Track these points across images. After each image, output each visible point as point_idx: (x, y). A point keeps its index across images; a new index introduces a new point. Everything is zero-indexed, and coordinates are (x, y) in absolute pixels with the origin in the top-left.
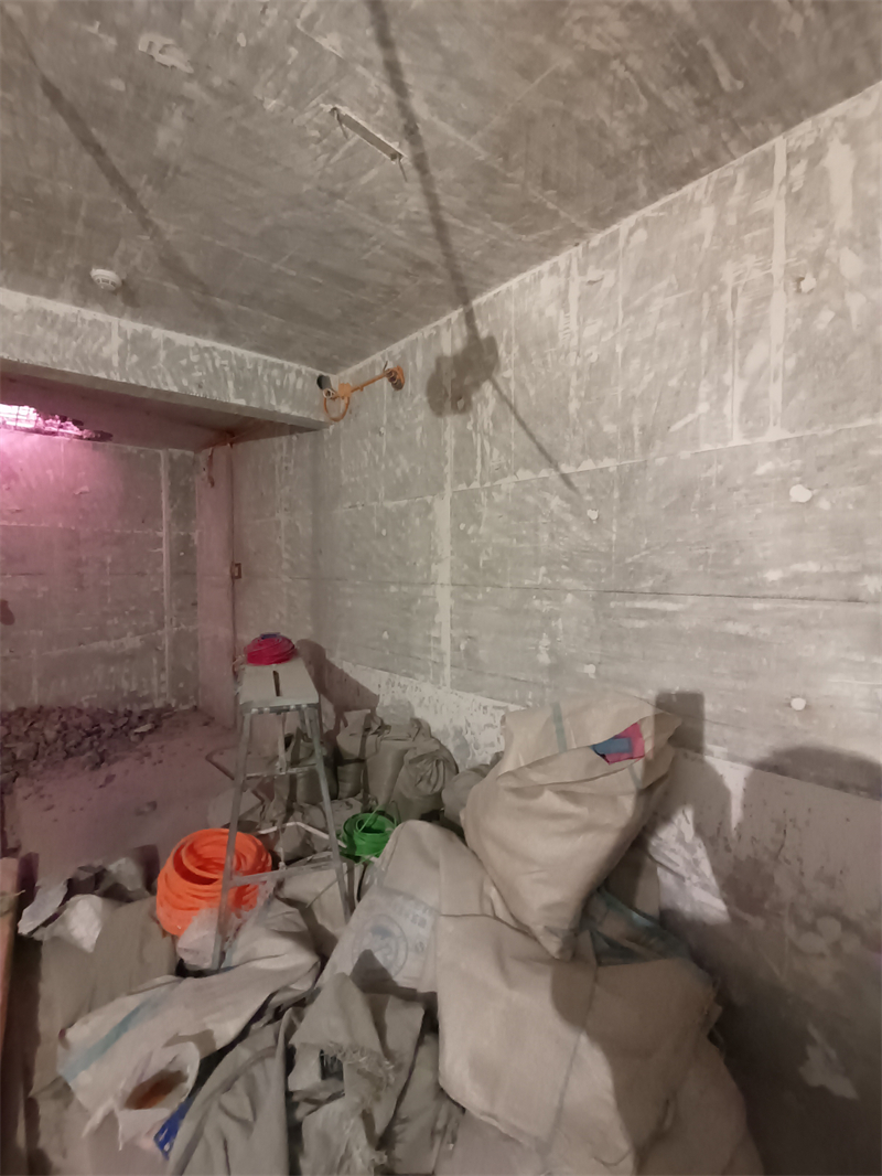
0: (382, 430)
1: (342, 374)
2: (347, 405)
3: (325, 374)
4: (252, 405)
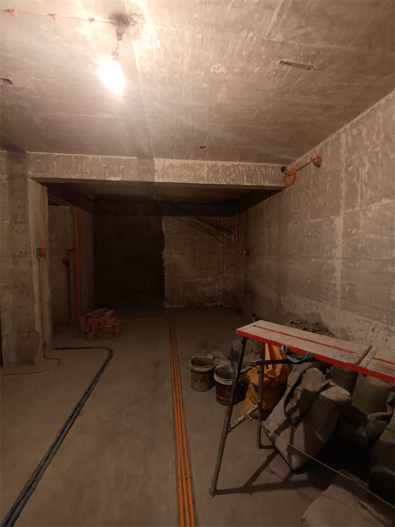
0: (310, 187)
1: (292, 164)
2: (294, 178)
3: (284, 165)
4: (253, 185)
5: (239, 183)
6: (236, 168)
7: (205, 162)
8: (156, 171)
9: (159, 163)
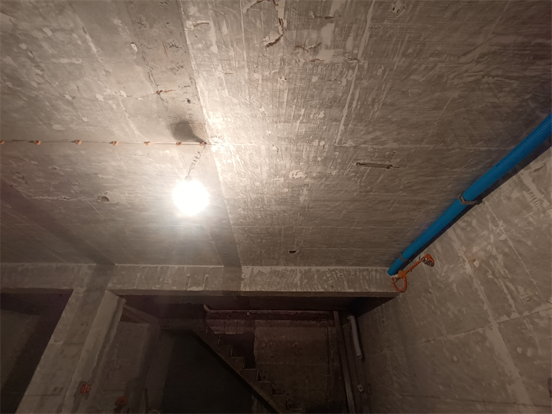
2: (406, 281)
4: (357, 291)
5: (339, 290)
6: (333, 273)
7: (298, 268)
8: (243, 279)
9: (247, 271)
